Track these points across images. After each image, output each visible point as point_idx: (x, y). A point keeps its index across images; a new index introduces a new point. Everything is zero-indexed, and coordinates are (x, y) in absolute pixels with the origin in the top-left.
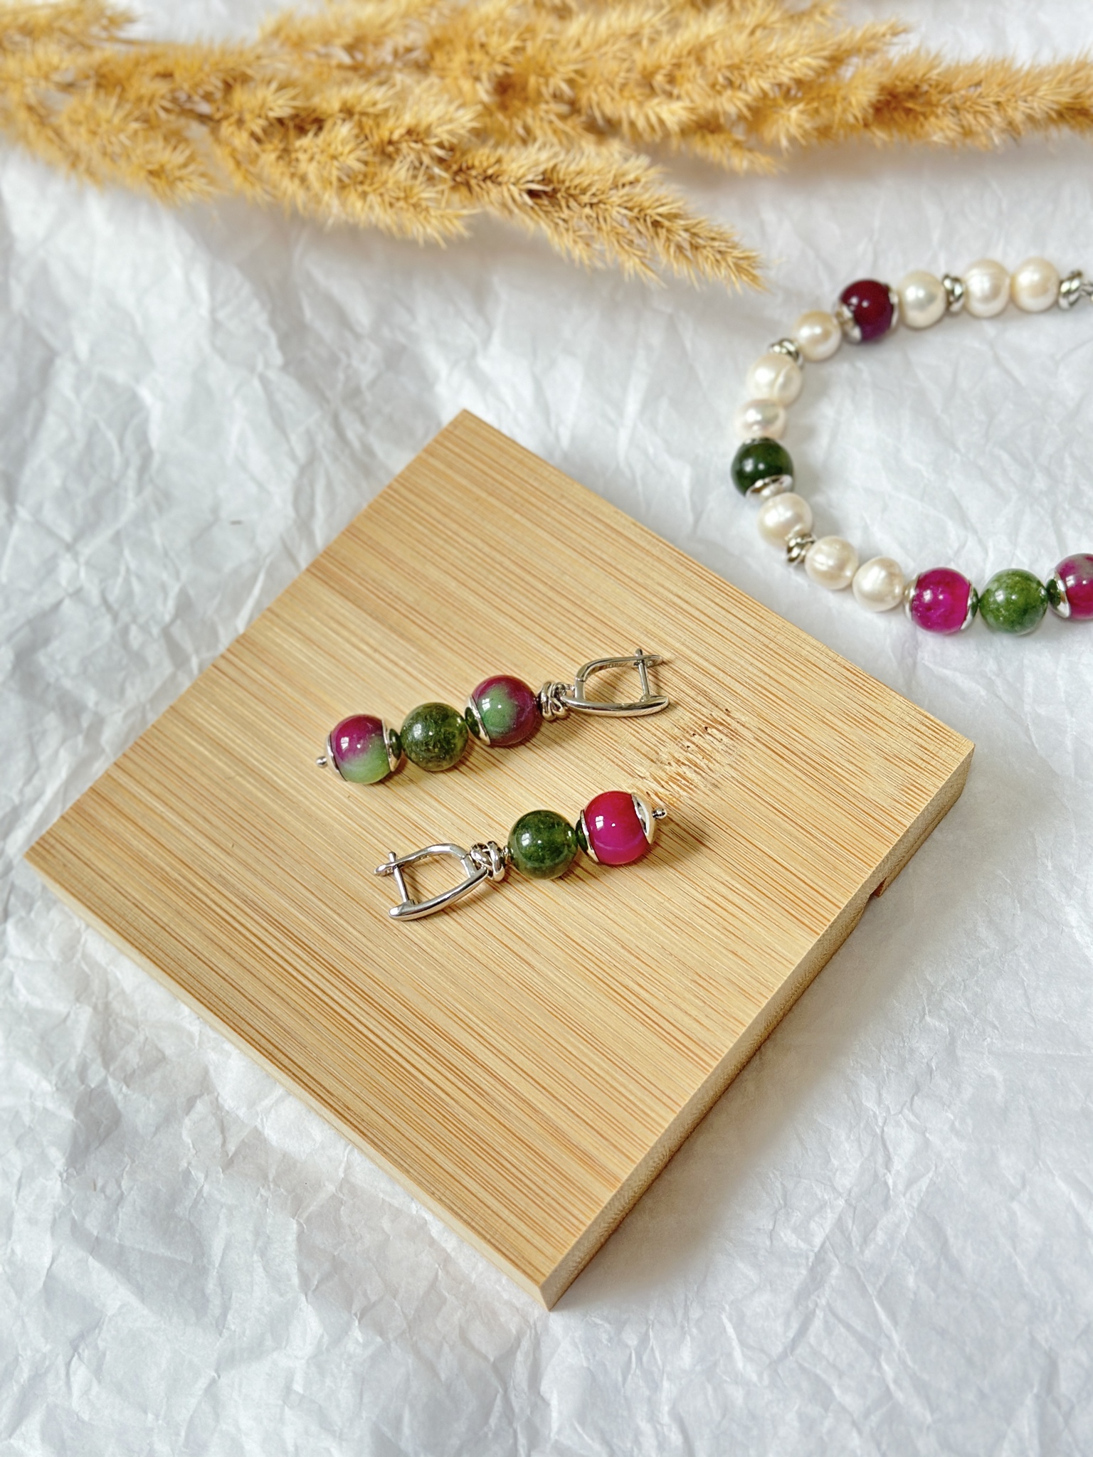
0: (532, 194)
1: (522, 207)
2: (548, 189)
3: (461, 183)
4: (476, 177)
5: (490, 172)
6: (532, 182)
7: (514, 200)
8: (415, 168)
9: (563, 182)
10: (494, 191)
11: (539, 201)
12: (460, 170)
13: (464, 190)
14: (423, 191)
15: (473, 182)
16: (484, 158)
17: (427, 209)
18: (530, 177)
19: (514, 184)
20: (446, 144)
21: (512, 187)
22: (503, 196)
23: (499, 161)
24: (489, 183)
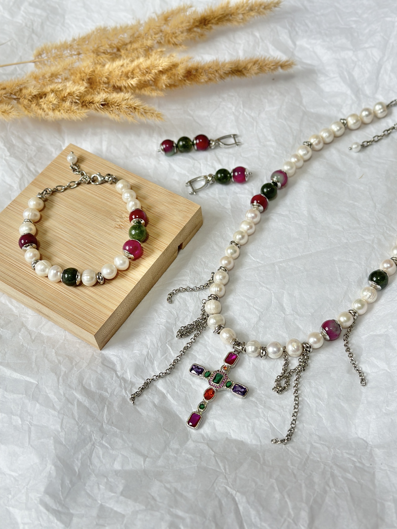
0: (102, 105)
1: (100, 108)
2: (106, 103)
3: (84, 105)
4: (87, 103)
5: (91, 101)
6: (102, 102)
7: (98, 107)
8: (71, 102)
9: (110, 101)
10: (93, 106)
11: (105, 107)
12: (83, 102)
13: (85, 107)
14: (74, 107)
15: (87, 104)
16: (89, 98)
17: (76, 112)
18: (101, 101)
19: (97, 103)
20: (78, 95)
21: (97, 104)
22: (95, 106)
23: (93, 98)
24: (91, 104)
